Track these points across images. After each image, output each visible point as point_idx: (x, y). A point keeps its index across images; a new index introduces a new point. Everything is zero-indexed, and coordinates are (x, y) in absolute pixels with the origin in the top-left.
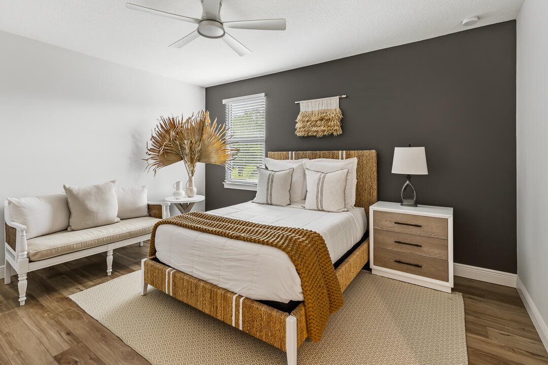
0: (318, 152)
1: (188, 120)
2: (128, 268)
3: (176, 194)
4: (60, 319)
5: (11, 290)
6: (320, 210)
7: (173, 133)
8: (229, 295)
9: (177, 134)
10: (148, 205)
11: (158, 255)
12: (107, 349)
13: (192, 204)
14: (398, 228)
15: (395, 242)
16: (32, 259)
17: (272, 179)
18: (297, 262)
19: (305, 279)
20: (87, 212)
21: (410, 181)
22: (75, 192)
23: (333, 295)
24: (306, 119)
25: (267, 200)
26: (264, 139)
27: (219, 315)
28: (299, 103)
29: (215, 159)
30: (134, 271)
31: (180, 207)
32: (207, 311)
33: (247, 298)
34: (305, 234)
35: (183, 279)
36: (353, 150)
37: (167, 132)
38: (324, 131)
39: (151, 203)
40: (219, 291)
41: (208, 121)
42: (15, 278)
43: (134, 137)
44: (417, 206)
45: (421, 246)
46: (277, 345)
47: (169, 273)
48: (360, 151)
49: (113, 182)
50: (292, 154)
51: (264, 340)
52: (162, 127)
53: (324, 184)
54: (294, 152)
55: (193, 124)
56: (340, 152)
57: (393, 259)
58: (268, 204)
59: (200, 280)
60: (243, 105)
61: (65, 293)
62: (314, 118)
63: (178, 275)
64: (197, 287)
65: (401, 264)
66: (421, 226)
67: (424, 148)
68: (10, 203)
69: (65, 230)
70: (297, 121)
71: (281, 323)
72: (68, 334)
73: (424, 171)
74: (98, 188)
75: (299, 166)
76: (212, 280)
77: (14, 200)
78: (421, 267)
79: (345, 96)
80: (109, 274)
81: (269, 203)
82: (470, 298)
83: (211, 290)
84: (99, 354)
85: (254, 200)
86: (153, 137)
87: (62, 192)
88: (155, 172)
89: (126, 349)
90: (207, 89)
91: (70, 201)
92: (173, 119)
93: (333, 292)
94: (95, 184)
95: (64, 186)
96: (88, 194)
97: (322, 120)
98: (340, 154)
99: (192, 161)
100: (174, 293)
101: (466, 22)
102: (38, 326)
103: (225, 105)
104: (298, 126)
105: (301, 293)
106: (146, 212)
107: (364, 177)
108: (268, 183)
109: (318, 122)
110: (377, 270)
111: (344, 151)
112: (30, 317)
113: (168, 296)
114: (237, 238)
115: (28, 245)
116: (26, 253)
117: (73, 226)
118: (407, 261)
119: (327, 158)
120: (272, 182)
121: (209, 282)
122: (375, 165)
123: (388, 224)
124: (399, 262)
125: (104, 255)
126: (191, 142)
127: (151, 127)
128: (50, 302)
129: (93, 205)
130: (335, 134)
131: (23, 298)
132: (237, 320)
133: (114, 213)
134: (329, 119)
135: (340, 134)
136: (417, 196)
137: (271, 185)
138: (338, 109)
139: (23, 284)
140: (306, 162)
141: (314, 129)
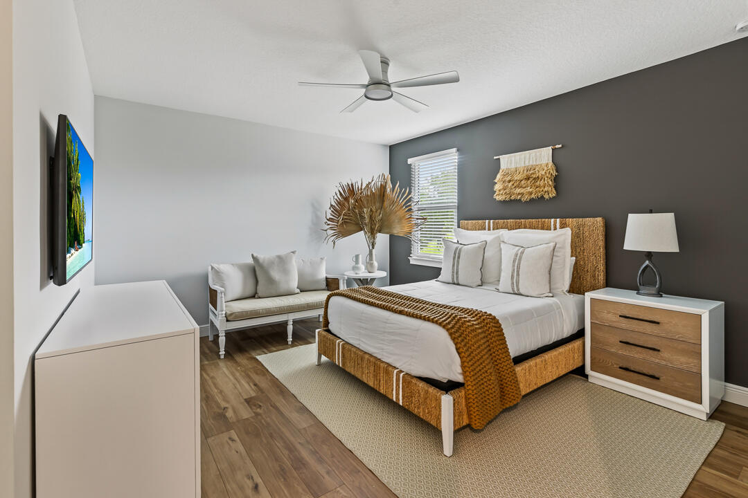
0: (523, 220)
1: (367, 185)
2: (306, 340)
3: (355, 268)
4: (249, 373)
5: (213, 346)
6: (516, 294)
7: (352, 201)
8: (390, 369)
9: (356, 201)
10: (327, 278)
11: (331, 327)
12: (284, 402)
13: (373, 280)
14: (625, 324)
15: (620, 342)
16: (229, 319)
17: (459, 254)
18: (459, 346)
19: (465, 359)
20: (271, 281)
21: (650, 260)
22: (261, 261)
23: (507, 387)
24: (509, 178)
25: (453, 279)
26: (456, 204)
27: (382, 388)
28: (499, 159)
29: (399, 230)
30: (311, 343)
31: (360, 283)
32: (371, 384)
33: (407, 374)
34: (476, 315)
35: (351, 351)
36: (571, 218)
37: (346, 199)
38: (531, 193)
39: (329, 276)
40: (382, 364)
41: (389, 186)
42: (217, 337)
43: (313, 205)
44: (661, 296)
45: (659, 351)
46: (433, 423)
47: (339, 344)
48: (581, 219)
49: (293, 252)
50: (489, 223)
51: (422, 417)
52: (341, 194)
53: (522, 262)
54: (492, 221)
55: (373, 190)
56: (553, 220)
57: (617, 364)
58: (454, 284)
59: (366, 353)
60: (431, 164)
61: (253, 354)
62: (517, 177)
63: (347, 347)
64: (362, 359)
65: (628, 371)
66: (658, 323)
67: (673, 214)
68: (212, 268)
69: (253, 297)
70: (496, 181)
71: (437, 400)
72: (255, 385)
73: (673, 247)
74: (279, 257)
75: (496, 238)
76: (376, 353)
77: (215, 266)
78: (658, 379)
79: (560, 146)
80: (290, 343)
81: (456, 282)
82: (737, 431)
83: (375, 363)
84: (278, 404)
85: (438, 279)
86: (331, 205)
87: (251, 261)
88: (334, 243)
89: (298, 404)
90: (391, 147)
91: (257, 269)
92: (352, 185)
93: (506, 383)
94: (278, 254)
95: (252, 255)
96: (272, 263)
97: (528, 178)
98: (552, 223)
99: (373, 233)
100: (343, 364)
101: (742, 26)
102: (234, 375)
103: (411, 165)
104: (497, 187)
105: (460, 374)
106: (324, 285)
107: (585, 254)
108: (454, 258)
109: (523, 182)
110: (596, 378)
111: (558, 220)
112: (227, 368)
113: (338, 366)
114: (401, 312)
115: (226, 306)
116: (224, 312)
117: (260, 294)
118: (637, 368)
119: (535, 229)
120: (459, 257)
121: (375, 355)
122: (601, 238)
123: (611, 318)
124: (627, 369)
125: (285, 324)
126: (371, 210)
127: (330, 195)
128: (241, 359)
129: (276, 274)
130: (546, 196)
131: (222, 352)
132: (397, 395)
133: (294, 284)
134: (538, 177)
135: (554, 197)
136: (661, 283)
137: (458, 262)
138: (551, 163)
139: (222, 340)
140: (504, 233)
141: (518, 191)
